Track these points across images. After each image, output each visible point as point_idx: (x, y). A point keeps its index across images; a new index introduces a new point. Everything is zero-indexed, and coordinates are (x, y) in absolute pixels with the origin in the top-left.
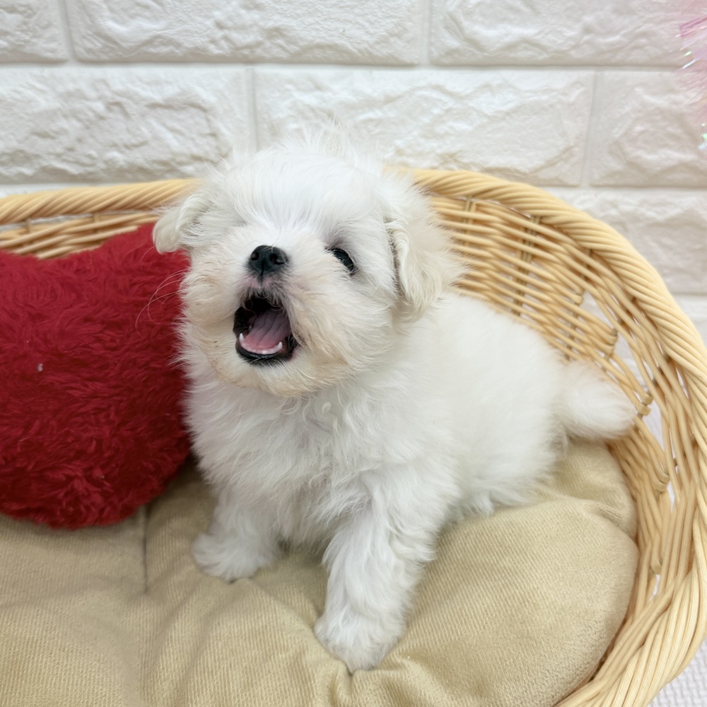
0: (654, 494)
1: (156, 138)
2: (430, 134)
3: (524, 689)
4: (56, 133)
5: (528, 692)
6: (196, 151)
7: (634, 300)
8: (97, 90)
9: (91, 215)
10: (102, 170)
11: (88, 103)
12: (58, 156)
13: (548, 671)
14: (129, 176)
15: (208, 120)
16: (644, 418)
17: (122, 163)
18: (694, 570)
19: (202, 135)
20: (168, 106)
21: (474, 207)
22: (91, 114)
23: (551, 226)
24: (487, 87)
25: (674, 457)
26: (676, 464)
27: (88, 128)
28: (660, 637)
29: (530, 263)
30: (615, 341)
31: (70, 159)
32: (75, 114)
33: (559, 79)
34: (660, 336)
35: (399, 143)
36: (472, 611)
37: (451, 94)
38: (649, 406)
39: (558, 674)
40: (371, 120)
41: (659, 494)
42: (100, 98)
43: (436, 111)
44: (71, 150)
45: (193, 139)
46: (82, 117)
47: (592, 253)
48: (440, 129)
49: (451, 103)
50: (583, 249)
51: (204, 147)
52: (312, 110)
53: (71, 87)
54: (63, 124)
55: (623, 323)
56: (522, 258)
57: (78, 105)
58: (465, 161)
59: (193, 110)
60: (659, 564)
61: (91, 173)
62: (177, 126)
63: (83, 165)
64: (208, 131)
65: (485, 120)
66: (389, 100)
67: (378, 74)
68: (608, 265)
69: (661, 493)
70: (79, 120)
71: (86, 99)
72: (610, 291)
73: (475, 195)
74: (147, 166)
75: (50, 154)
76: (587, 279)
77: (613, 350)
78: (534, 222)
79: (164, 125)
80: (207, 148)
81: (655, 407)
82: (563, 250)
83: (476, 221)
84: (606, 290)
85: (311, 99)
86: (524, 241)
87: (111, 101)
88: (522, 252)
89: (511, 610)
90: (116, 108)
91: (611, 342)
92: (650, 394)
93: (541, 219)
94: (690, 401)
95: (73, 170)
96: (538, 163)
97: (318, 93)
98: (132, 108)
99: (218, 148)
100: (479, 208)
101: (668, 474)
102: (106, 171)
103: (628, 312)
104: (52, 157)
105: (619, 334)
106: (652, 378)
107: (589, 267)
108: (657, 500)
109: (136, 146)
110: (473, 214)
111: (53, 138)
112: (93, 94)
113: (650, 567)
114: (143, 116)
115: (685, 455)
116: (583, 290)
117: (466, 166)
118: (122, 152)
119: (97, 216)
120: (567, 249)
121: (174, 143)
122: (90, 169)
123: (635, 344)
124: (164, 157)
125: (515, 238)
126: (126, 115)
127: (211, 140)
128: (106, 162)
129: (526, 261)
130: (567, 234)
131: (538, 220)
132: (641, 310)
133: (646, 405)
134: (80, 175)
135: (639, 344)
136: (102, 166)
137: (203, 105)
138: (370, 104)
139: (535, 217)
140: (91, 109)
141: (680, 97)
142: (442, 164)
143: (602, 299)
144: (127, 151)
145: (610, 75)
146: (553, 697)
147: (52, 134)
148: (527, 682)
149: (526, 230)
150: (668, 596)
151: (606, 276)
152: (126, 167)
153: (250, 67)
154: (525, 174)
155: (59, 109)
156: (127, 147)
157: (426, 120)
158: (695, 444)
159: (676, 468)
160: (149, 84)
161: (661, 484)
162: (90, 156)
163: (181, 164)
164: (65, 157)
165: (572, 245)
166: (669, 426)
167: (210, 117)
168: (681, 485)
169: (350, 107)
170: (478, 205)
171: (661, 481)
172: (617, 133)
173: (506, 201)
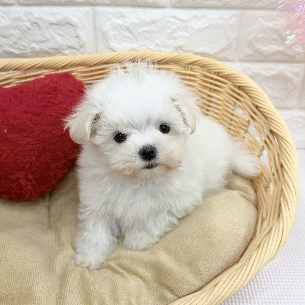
0: (264, 188)
1: (53, 38)
2: (171, 37)
3: (209, 264)
4: (10, 35)
5: (211, 265)
6: (70, 44)
7: (257, 107)
8: (27, 17)
9: (24, 71)
10: (29, 52)
11: (24, 23)
12: (10, 46)
13: (219, 257)
14: (41, 55)
15: (75, 30)
16: (261, 157)
17: (38, 49)
18: (281, 216)
19: (72, 37)
20: (58, 24)
21: (189, 69)
22: (25, 28)
23: (221, 77)
24: (195, 17)
25: (273, 172)
26: (274, 175)
27: (23, 33)
28: (266, 243)
29: (213, 93)
30: (249, 125)
31: (15, 47)
32: (18, 28)
33: (226, 14)
34: (268, 122)
35: (157, 41)
36: (188, 232)
37: (180, 20)
38: (263, 152)
39: (223, 258)
40: (145, 31)
41: (267, 188)
42: (29, 21)
43: (173, 27)
44: (16, 43)
45: (68, 39)
46: (21, 28)
47: (240, 88)
48: (175, 35)
49: (180, 24)
50: (236, 86)
51: (73, 42)
52: (120, 26)
53: (16, 15)
54: (13, 32)
55: (252, 117)
56: (209, 91)
57: (19, 23)
58: (186, 49)
59: (69, 26)
60: (266, 216)
61: (24, 54)
62: (62, 33)
63: (21, 50)
64: (75, 35)
65: (194, 31)
66: (153, 22)
67: (149, 11)
68: (246, 93)
69: (267, 187)
70: (20, 30)
71: (22, 20)
72: (247, 104)
73: (190, 64)
74: (48, 50)
75: (7, 45)
76: (237, 99)
77: (248, 129)
78: (215, 75)
79: (56, 32)
80: (75, 43)
81: (265, 152)
82: (227, 87)
83: (190, 75)
84: (245, 104)
85: (119, 21)
86: (211, 83)
87: (33, 22)
88: (210, 88)
89: (204, 232)
90: (35, 25)
91: (247, 126)
92: (263, 147)
93: (218, 74)
94: (280, 148)
95: (17, 52)
96: (217, 50)
97: (122, 19)
98: (42, 25)
99: (79, 43)
100: (191, 69)
101: (270, 179)
102: (31, 53)
103: (254, 113)
104: (8, 46)
105: (250, 122)
106: (264, 140)
107: (238, 94)
108: (266, 190)
109: (44, 42)
110: (189, 72)
111: (8, 38)
112: (25, 19)
113: (262, 218)
114: (47, 28)
115: (277, 171)
116: (235, 104)
117: (186, 51)
118: (38, 44)
119: (27, 71)
120: (229, 86)
121: (60, 40)
122: (24, 52)
123: (257, 126)
124: (56, 46)
125: (207, 82)
126: (40, 28)
127: (76, 39)
128: (31, 49)
129: (211, 92)
130: (229, 80)
131: (217, 74)
132: (260, 111)
133: (261, 151)
134: (20, 54)
135: (258, 126)
136: (29, 50)
137: (73, 24)
138: (145, 24)
139: (215, 73)
140: (25, 25)
141: (277, 22)
142: (176, 51)
143: (243, 107)
144: (40, 44)
145: (248, 12)
146: (221, 268)
147: (8, 36)
148: (211, 261)
149: (212, 78)
150: (270, 227)
151: (245, 97)
152: (39, 51)
153: (93, 7)
154: (211, 55)
155: (11, 25)
156: (40, 42)
157: (169, 31)
158: (282, 166)
159: (274, 177)
160: (50, 14)
161: (267, 183)
162: (24, 46)
163: (63, 49)
164: (13, 46)
165: (231, 85)
166: (271, 159)
167: (76, 29)
168: (276, 183)
169: (136, 25)
170: (191, 68)
171: (267, 182)
172: (251, 38)
173: (203, 66)
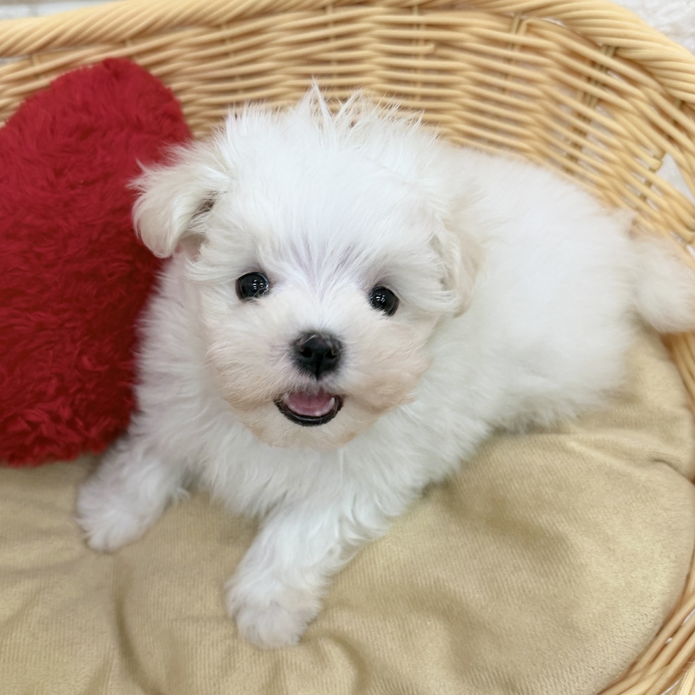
21: (523, 27)
23: (629, 60)
29: (594, 109)
47: (684, 105)
50: (671, 99)
56: (584, 101)
73: (527, 11)
78: (606, 53)
82: (643, 95)
83: (525, 47)
86: (589, 79)
88: (585, 94)
93: (616, 51)
100: (530, 29)
110: (521, 38)
120: (647, 95)
125: (578, 74)
129: (589, 104)
130: (651, 74)
131: (611, 52)
139: (608, 47)
149: (593, 64)
165: (656, 90)
170: (529, 26)
173: (571, 21)
